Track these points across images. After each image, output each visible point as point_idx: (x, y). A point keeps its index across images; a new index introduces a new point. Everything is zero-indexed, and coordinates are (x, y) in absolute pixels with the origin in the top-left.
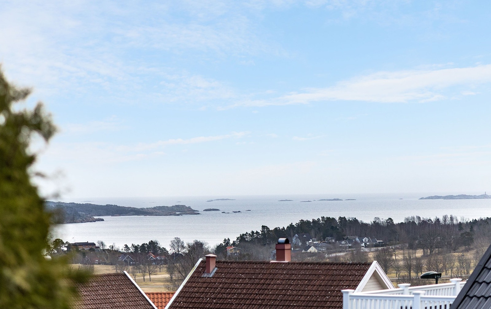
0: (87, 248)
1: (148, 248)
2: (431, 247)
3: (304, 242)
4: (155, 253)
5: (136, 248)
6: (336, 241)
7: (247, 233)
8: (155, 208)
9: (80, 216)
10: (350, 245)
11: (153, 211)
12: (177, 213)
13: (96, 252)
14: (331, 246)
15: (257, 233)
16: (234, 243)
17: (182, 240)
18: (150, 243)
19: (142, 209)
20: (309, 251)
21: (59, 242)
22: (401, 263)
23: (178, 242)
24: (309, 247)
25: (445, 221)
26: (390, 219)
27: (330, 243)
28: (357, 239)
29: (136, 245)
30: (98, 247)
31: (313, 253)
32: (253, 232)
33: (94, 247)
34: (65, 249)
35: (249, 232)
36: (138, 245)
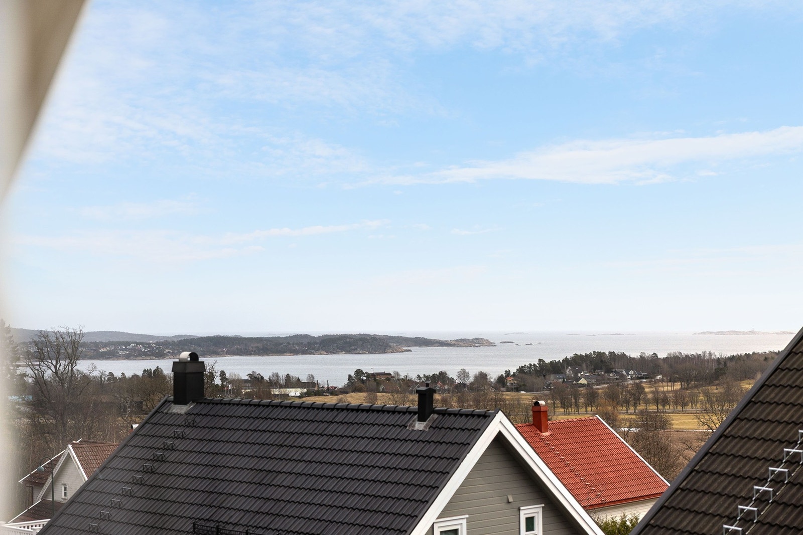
0: (383, 378)
1: (438, 378)
2: (688, 381)
3: (576, 373)
4: (444, 383)
5: (427, 377)
6: (605, 373)
7: (525, 365)
8: (457, 341)
9: (390, 347)
10: (618, 377)
11: (456, 343)
12: (477, 345)
13: (392, 381)
14: (599, 378)
15: (534, 365)
16: (514, 375)
17: (467, 371)
18: (439, 373)
19: (446, 341)
20: (579, 382)
21: (360, 372)
22: (650, 396)
23: (464, 374)
24: (580, 379)
25: (704, 356)
26: (655, 354)
27: (599, 375)
28: (624, 372)
29: (427, 375)
30: (394, 377)
31: (583, 384)
32: (530, 364)
33: (390, 377)
34: (365, 378)
35: (527, 364)
36: (429, 375)
